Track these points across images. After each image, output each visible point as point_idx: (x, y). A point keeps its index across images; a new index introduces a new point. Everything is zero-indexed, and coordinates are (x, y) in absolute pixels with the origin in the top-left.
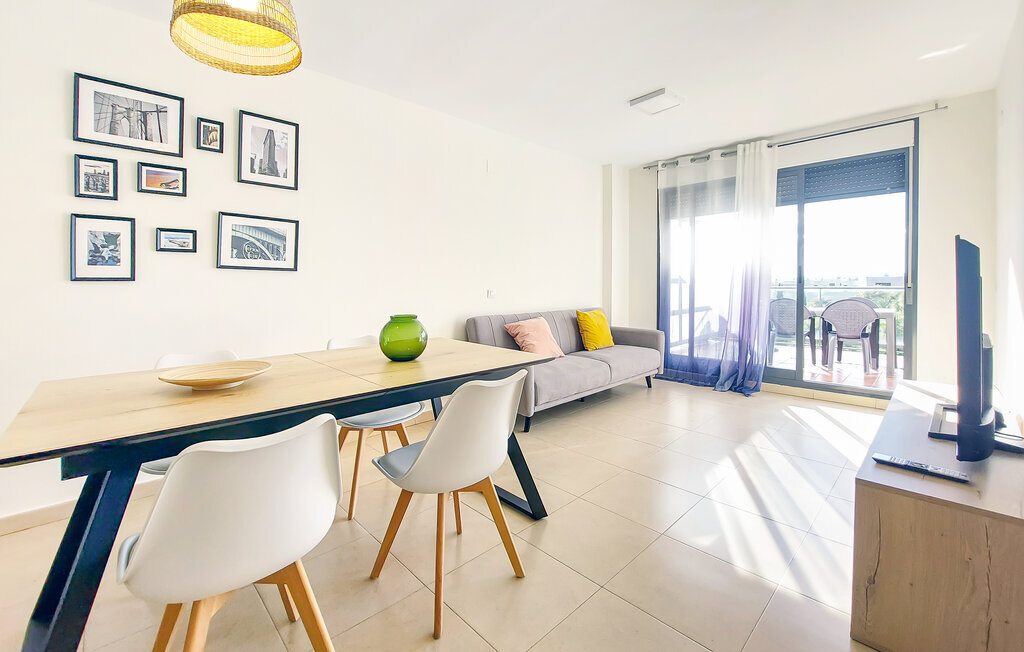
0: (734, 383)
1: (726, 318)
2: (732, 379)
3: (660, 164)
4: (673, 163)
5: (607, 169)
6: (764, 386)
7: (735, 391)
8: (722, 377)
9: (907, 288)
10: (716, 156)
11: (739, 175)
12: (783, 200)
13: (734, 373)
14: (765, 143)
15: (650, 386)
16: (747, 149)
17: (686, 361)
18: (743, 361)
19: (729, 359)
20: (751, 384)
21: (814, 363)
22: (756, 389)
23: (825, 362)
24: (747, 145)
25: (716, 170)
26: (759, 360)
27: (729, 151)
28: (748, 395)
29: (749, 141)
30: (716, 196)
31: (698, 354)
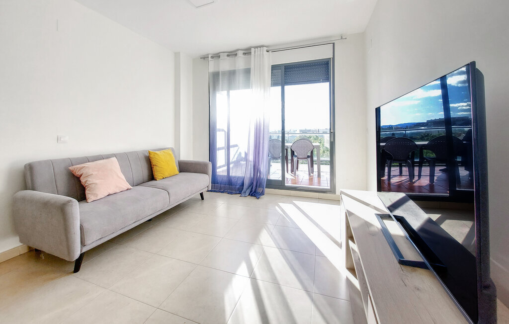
0: (251, 191)
1: (247, 152)
2: (250, 188)
3: (210, 56)
4: (217, 56)
5: (177, 55)
6: (267, 190)
7: (252, 195)
8: (245, 187)
9: (331, 132)
10: (240, 53)
11: (252, 67)
12: (274, 84)
13: (251, 184)
14: (265, 49)
15: (203, 198)
16: (256, 51)
17: (225, 179)
18: (256, 177)
19: (248, 176)
20: (260, 190)
21: (288, 172)
22: (263, 194)
23: (292, 171)
24: (256, 49)
25: (240, 63)
26: (263, 176)
27: (247, 52)
28: (258, 198)
29: (257, 47)
30: (240, 78)
31: (232, 174)
